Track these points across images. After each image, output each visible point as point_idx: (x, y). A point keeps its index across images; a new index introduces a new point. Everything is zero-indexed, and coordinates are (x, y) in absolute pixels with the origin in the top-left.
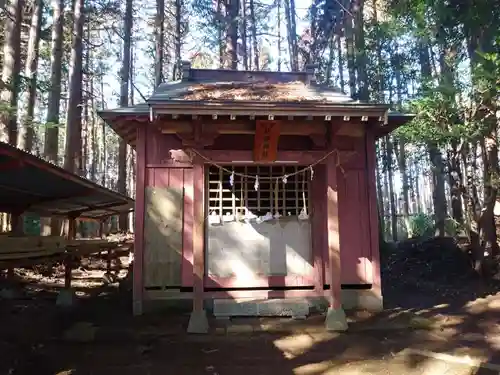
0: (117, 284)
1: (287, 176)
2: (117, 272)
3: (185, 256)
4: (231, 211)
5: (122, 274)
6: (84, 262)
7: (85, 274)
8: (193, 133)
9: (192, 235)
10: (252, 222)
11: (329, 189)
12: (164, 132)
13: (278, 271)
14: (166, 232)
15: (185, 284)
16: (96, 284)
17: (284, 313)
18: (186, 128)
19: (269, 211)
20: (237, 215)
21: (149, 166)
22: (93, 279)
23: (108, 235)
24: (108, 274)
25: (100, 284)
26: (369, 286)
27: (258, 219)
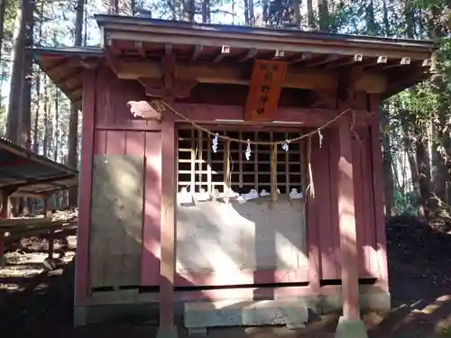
0: (60, 271)
1: (289, 141)
2: (62, 255)
3: (145, 245)
4: (205, 187)
5: (68, 257)
6: (24, 243)
7: (23, 259)
8: (163, 79)
9: (159, 219)
10: (232, 201)
11: (342, 159)
12: (120, 76)
13: (265, 264)
14: (121, 214)
15: (145, 282)
16: (34, 271)
17: (277, 321)
18: (152, 72)
19: (253, 187)
20: (215, 193)
21: (99, 126)
22: (32, 264)
23: (54, 212)
24: (50, 259)
25: (40, 272)
26: (374, 280)
27: (241, 199)
